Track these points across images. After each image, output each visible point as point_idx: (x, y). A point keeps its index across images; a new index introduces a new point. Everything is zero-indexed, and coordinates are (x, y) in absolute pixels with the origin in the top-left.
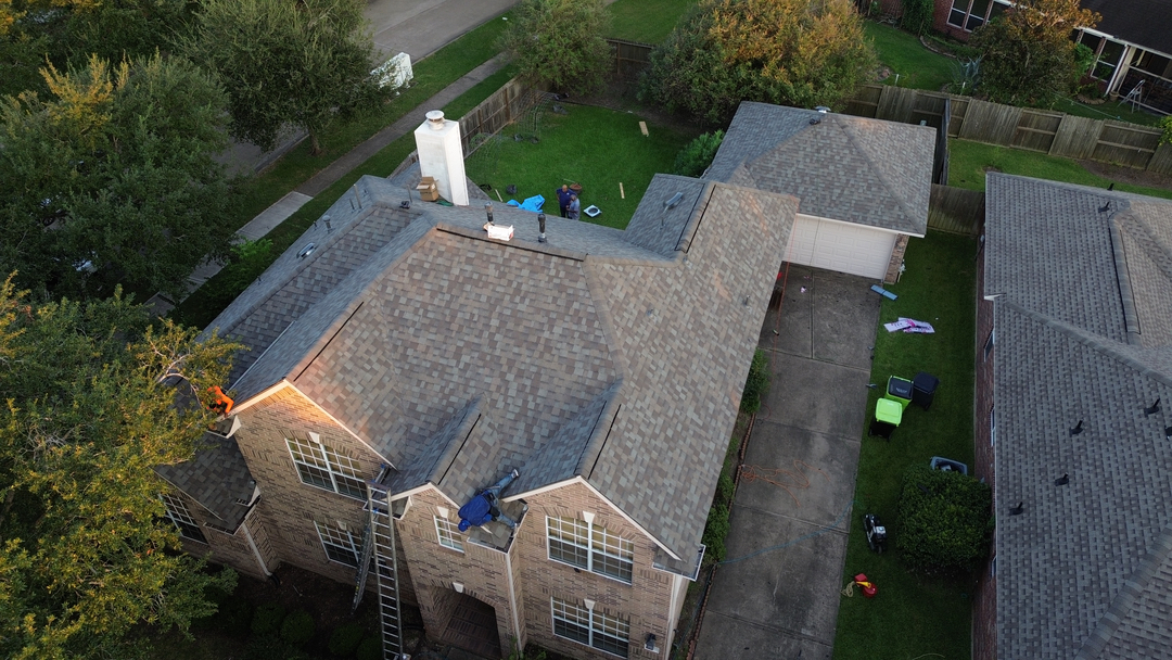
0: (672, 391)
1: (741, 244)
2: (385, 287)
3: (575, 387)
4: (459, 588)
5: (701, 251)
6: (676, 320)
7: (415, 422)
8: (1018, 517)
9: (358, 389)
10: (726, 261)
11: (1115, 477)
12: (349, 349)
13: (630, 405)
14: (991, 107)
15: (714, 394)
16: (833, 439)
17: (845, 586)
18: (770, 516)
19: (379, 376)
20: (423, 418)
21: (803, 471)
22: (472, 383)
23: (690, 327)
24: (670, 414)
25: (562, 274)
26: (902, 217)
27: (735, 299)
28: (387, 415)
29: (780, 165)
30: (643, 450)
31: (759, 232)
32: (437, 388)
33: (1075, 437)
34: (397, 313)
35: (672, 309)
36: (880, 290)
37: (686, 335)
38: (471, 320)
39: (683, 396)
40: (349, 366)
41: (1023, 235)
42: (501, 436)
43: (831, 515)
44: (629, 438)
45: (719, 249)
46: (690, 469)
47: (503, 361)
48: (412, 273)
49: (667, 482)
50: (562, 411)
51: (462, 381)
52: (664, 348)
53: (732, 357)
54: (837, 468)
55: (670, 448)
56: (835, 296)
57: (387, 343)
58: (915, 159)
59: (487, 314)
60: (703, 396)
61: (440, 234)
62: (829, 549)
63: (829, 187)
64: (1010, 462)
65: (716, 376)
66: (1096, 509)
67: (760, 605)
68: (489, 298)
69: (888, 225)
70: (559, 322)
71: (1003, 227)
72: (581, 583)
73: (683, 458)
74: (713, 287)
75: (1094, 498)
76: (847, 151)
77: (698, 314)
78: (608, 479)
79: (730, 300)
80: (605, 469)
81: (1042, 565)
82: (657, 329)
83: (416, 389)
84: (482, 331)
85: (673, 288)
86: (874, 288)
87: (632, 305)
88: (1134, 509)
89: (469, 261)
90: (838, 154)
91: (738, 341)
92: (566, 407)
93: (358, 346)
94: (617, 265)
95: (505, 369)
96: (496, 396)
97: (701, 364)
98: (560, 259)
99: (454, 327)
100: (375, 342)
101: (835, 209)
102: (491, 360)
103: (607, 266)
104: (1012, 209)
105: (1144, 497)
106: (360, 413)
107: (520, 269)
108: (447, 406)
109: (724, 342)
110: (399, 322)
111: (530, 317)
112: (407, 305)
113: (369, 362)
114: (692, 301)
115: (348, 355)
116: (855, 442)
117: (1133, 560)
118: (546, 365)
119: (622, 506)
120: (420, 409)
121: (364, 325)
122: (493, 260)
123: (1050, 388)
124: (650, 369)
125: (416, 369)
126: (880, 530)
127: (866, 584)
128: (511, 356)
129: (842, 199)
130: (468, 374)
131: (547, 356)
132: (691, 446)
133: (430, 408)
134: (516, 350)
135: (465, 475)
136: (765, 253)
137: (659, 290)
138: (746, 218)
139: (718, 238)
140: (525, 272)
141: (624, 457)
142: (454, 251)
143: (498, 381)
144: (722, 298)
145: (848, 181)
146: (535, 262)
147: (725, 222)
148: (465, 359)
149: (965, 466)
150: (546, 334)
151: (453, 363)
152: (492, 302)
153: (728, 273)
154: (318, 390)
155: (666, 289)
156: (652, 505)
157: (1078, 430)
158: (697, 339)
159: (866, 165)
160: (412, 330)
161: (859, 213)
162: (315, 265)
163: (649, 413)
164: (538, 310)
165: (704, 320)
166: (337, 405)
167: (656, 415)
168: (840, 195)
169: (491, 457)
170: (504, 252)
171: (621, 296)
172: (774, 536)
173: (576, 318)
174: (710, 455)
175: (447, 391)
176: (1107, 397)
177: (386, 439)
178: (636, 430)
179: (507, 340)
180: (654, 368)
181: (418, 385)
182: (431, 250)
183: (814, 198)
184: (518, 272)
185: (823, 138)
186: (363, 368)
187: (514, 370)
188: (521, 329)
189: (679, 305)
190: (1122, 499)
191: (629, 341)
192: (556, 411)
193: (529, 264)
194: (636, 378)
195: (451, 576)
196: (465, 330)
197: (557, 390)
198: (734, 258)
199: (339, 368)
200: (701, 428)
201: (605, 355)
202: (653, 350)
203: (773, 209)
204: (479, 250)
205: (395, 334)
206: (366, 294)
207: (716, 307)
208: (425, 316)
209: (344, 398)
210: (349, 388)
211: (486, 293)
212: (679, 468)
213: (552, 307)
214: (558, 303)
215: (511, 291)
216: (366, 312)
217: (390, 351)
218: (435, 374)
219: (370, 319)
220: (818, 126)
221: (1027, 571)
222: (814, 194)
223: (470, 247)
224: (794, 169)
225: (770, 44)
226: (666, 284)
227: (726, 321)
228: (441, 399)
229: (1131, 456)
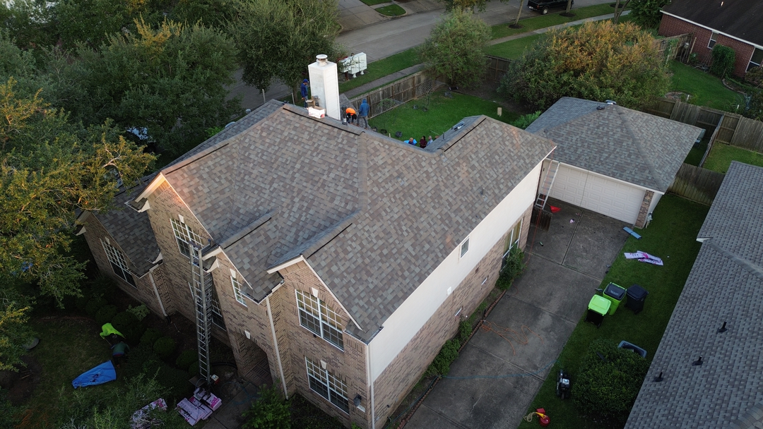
0: (398, 228)
1: (494, 158)
2: (245, 138)
3: (332, 211)
4: (248, 335)
5: (458, 153)
6: (419, 188)
7: (237, 218)
8: (657, 384)
9: (206, 190)
10: (477, 165)
11: (736, 364)
12: (209, 167)
13: (360, 227)
14: (756, 124)
15: (433, 240)
16: (556, 318)
17: (528, 414)
18: (491, 356)
19: (223, 187)
20: (241, 217)
21: (527, 334)
22: (274, 200)
23: (429, 195)
24: (391, 241)
25: (345, 142)
26: (650, 178)
27: (475, 189)
28: (219, 210)
29: (569, 133)
30: (359, 255)
31: (512, 154)
32: (254, 200)
33: (719, 334)
34: (246, 154)
35: (418, 181)
36: (630, 231)
37: (424, 199)
38: (285, 163)
39: (405, 234)
40: (205, 176)
41: (741, 202)
42: (280, 234)
43: (536, 366)
44: (351, 245)
45: (473, 156)
46: (392, 278)
47: (296, 190)
48: (262, 132)
49: (370, 280)
50: (320, 225)
51: (269, 198)
52: (402, 201)
53: (457, 222)
54: (552, 337)
55: (381, 261)
56: (594, 229)
57: (236, 170)
58: (675, 144)
59: (295, 160)
60: (423, 238)
61: (284, 111)
62: (526, 387)
63: (600, 152)
64: (668, 347)
65: (438, 229)
66: (714, 384)
67: (461, 411)
68: (299, 151)
69: (638, 182)
70: (334, 171)
71: (728, 196)
72: (317, 346)
73: (390, 270)
74: (459, 177)
75: (715, 376)
76: (619, 130)
77: (440, 189)
78: (323, 264)
79: (470, 188)
80: (323, 257)
81: (660, 418)
82: (401, 189)
83: (243, 200)
84: (289, 170)
85: (425, 169)
86: (626, 229)
87: (386, 170)
88: (741, 387)
89: (295, 129)
90: (612, 130)
91: (467, 215)
92: (323, 223)
93: (216, 167)
94: (385, 144)
95: (295, 194)
96: (284, 210)
97: (429, 219)
98: (347, 133)
99: (275, 166)
100: (228, 168)
101: (601, 167)
102: (289, 188)
103: (376, 143)
104: (740, 185)
105: (752, 380)
106: (202, 204)
107: (322, 136)
108: (256, 212)
109: (455, 212)
110: (246, 159)
111: (318, 165)
112: (253, 150)
113: (219, 177)
114: (437, 180)
115: (207, 170)
116: (572, 323)
117: (725, 422)
118: (319, 195)
119: (328, 283)
120: (241, 211)
121: (224, 157)
122: (308, 129)
123: (716, 300)
124: (385, 211)
125: (247, 188)
126: (565, 381)
127: (542, 415)
128: (301, 187)
129: (607, 161)
130: (274, 195)
131: (321, 190)
132: (399, 264)
133: (247, 212)
134: (305, 184)
135: (246, 249)
136: (513, 169)
137: (413, 167)
138: (505, 144)
139: (475, 150)
140: (324, 139)
141: (342, 255)
142: (289, 122)
143: (288, 201)
144: (463, 185)
145: (615, 149)
146: (332, 133)
147: (486, 141)
148: (275, 185)
149: (645, 352)
150: (325, 177)
151: (268, 187)
152: (300, 154)
153: (475, 172)
154: (179, 183)
155: (419, 168)
156: (352, 290)
157: (723, 330)
158: (433, 204)
159: (631, 140)
160: (251, 165)
161: (618, 172)
162: (228, 132)
163: (373, 235)
164: (325, 162)
165: (443, 195)
166: (188, 195)
167: (378, 237)
168: (607, 158)
169: (269, 244)
170: (316, 125)
171: (381, 162)
172: (489, 369)
173: (345, 170)
174: (413, 275)
175: (259, 203)
176: (753, 310)
177: (214, 223)
178: (358, 242)
179: (301, 178)
180: (389, 210)
181: (245, 197)
182: (276, 120)
183: (588, 158)
184: (320, 138)
185: (604, 119)
186: (214, 180)
187: (300, 196)
188: (311, 172)
189: (425, 180)
190: (735, 379)
191: (375, 189)
192: (316, 225)
193: (327, 134)
194: (371, 212)
195: (243, 325)
196: (280, 168)
197: (321, 212)
198: (484, 164)
199: (198, 175)
200: (413, 257)
201: (355, 194)
202: (393, 200)
203: (532, 144)
204: (302, 123)
205: (242, 166)
206: (231, 140)
207: (456, 189)
208: (261, 158)
209: (195, 192)
210: (200, 188)
211: (299, 148)
212: (384, 275)
213: (333, 161)
214: (338, 159)
215: (313, 149)
216: (228, 149)
217: (236, 175)
218: (256, 192)
219: (229, 154)
220: (602, 111)
221: (648, 420)
222: (588, 155)
223: (297, 120)
224: (578, 137)
225: (587, 60)
226: (420, 165)
227: (461, 200)
228: (254, 207)
229: (754, 351)
